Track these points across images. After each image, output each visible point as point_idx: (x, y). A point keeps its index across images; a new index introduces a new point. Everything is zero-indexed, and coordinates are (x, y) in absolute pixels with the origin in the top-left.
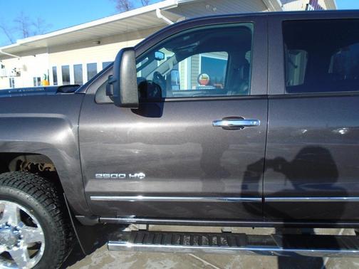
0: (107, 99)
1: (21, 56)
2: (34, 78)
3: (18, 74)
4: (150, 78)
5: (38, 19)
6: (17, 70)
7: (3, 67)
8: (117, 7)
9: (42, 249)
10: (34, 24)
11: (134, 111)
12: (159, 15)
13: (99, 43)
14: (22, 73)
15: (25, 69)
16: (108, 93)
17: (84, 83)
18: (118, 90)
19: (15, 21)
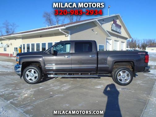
0: (49, 53)
1: (10, 40)
2: (15, 48)
3: (8, 46)
4: (56, 50)
5: (13, 23)
6: (8, 45)
7: (2, 43)
8: (46, 20)
9: (37, 77)
10: (11, 25)
11: (53, 55)
12: (60, 30)
13: (41, 37)
14: (10, 46)
15: (11, 44)
16: (49, 52)
17: (46, 50)
18: (51, 52)
19: (3, 24)
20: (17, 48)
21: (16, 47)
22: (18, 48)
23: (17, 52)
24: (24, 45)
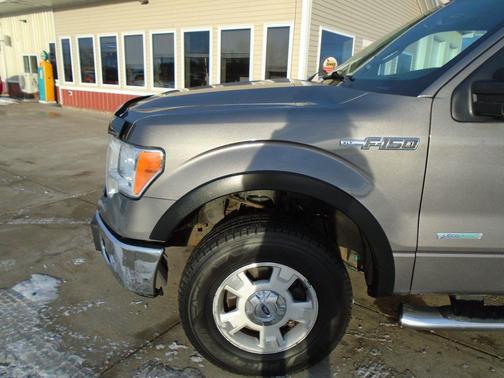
15: (8, 42)
20: (34, 59)
21: (29, 55)
22: (40, 60)
23: (35, 75)
24: (66, 43)
